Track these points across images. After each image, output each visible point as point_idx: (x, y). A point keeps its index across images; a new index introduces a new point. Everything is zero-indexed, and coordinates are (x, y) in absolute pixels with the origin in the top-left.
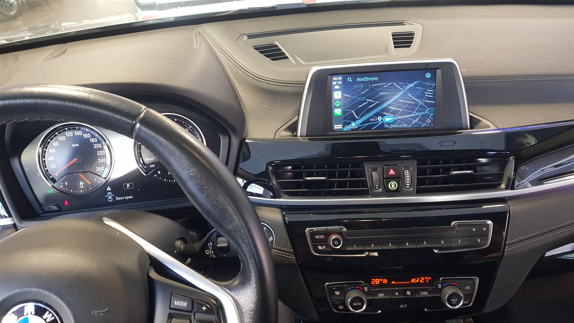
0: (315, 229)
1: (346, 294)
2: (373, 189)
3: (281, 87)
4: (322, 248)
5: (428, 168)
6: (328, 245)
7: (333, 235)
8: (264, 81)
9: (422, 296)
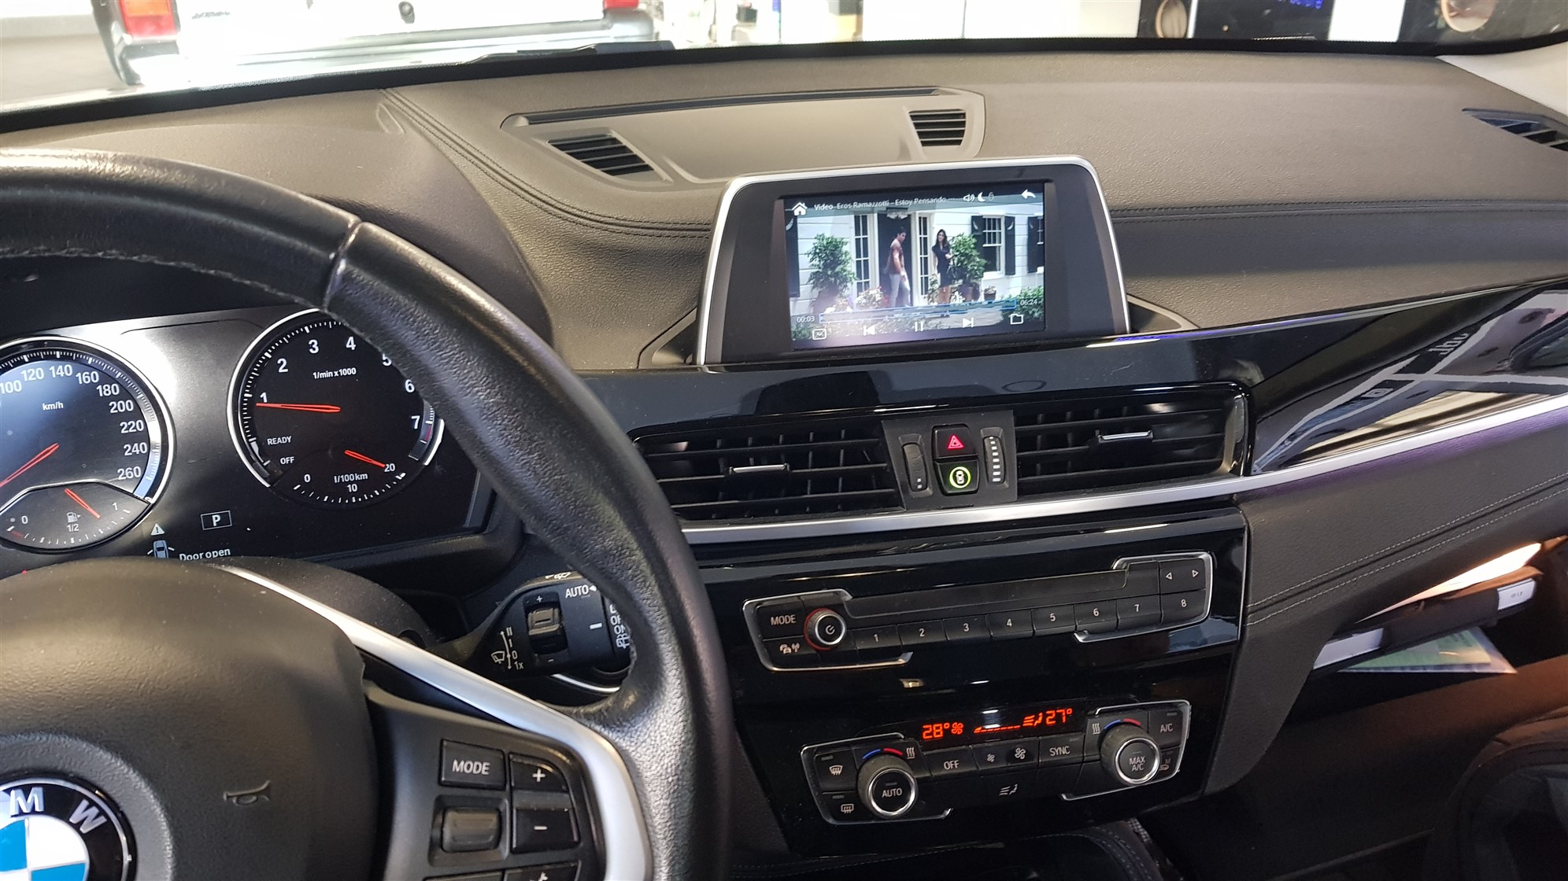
1: (859, 771)
2: (910, 489)
3: (644, 237)
4: (790, 651)
5: (1040, 431)
6: (807, 640)
7: (820, 612)
8: (595, 223)
9: (1056, 759)
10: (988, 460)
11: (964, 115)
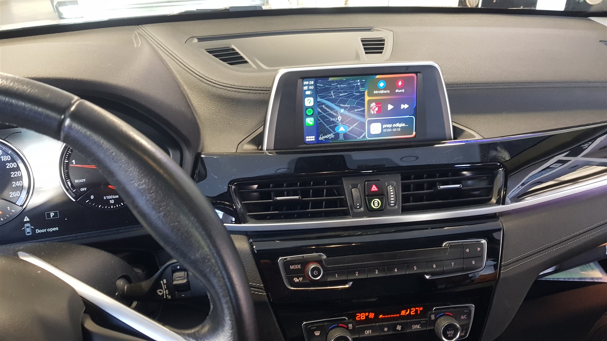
0: (289, 258)
1: (327, 334)
2: (354, 208)
3: (242, 93)
4: (298, 281)
5: (412, 183)
6: (305, 276)
7: (312, 264)
8: (221, 87)
9: (414, 330)
10: (389, 196)
11: (384, 40)
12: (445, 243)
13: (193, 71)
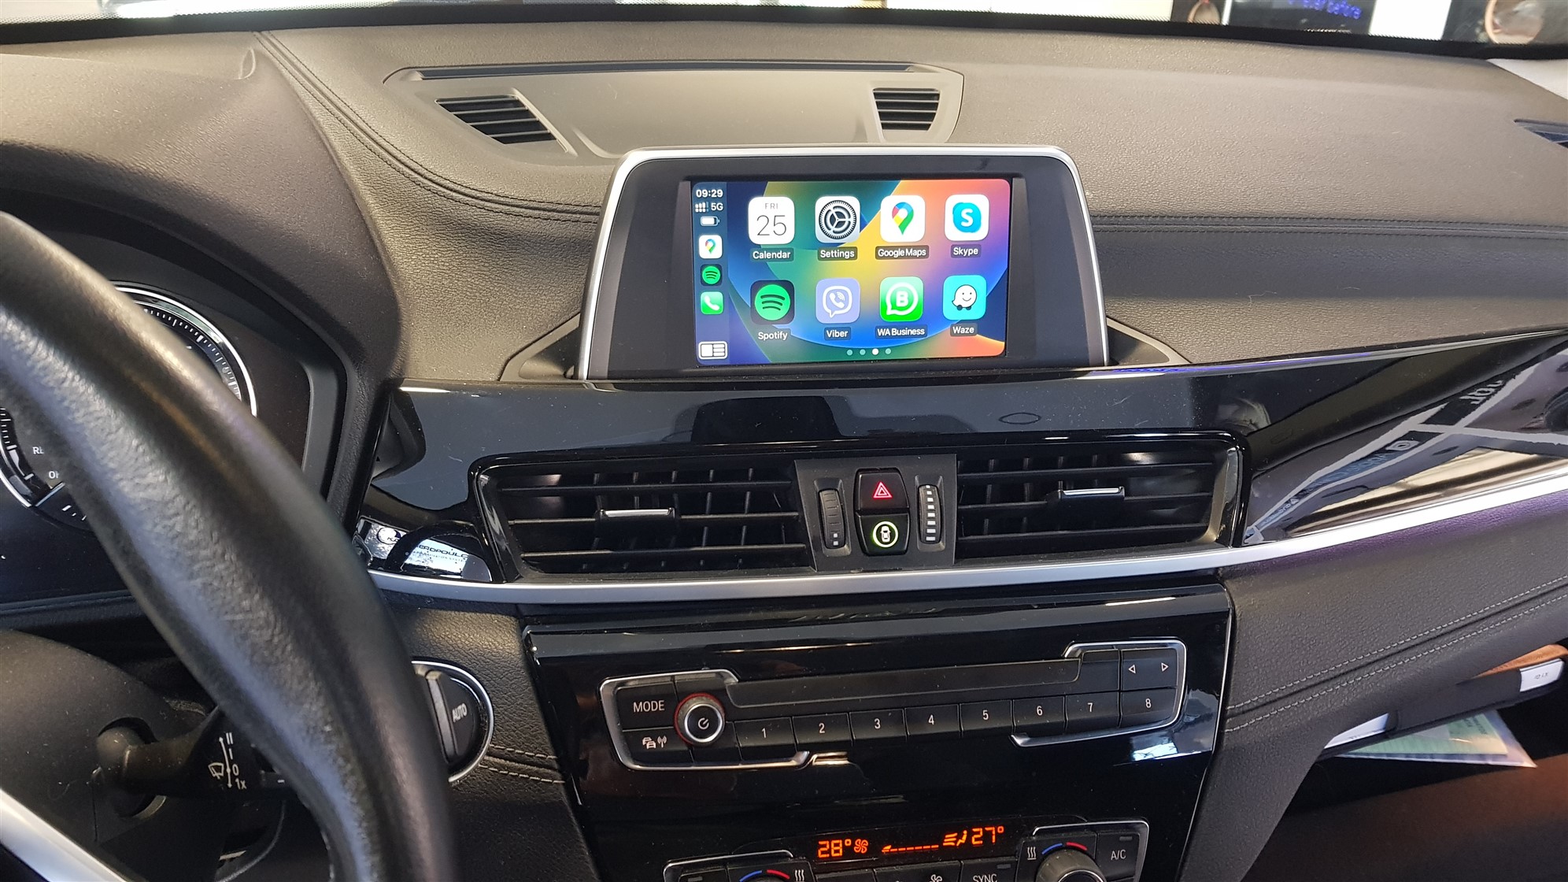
0: (633, 681)
2: (823, 546)
3: (527, 219)
4: (655, 746)
5: (991, 480)
6: (675, 734)
7: (694, 699)
8: (470, 199)
10: (922, 514)
11: (938, 95)
12: (1071, 649)
13: (396, 155)
